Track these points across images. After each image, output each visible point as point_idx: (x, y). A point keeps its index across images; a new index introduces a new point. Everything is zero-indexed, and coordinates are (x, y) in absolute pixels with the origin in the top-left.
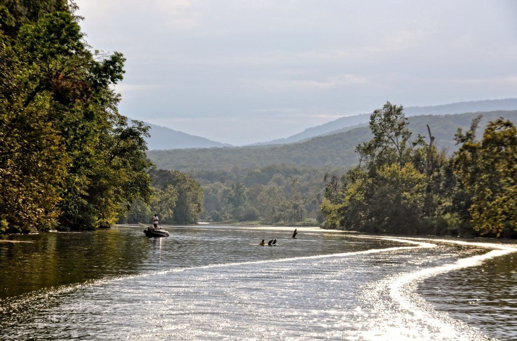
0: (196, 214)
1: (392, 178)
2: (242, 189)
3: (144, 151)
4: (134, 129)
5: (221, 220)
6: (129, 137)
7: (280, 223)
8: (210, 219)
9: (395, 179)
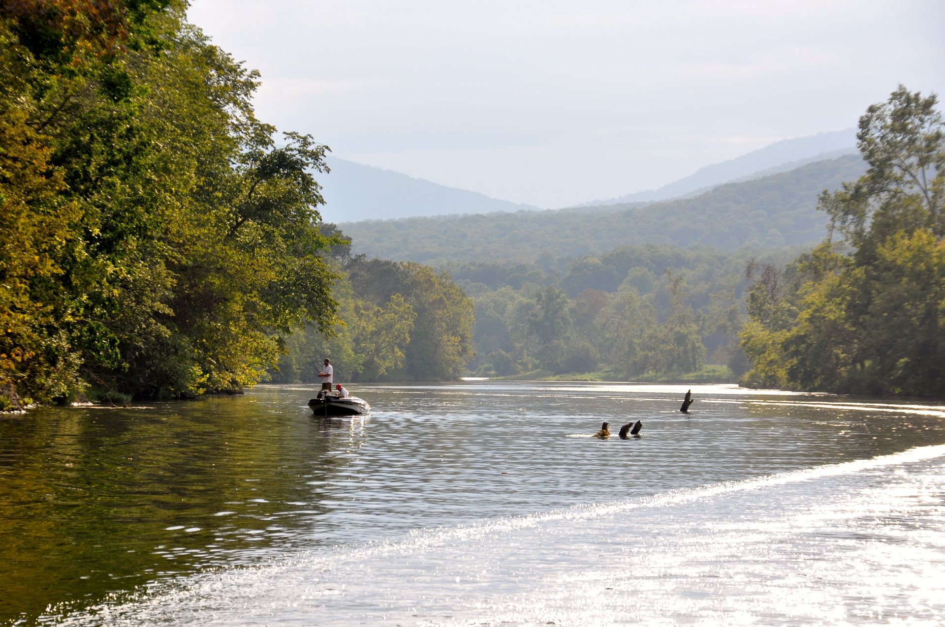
0: (457, 359)
1: (915, 264)
2: (559, 300)
3: (315, 206)
4: (289, 153)
5: (514, 372)
6: (278, 172)
7: (646, 375)
8: (489, 369)
9: (922, 266)
